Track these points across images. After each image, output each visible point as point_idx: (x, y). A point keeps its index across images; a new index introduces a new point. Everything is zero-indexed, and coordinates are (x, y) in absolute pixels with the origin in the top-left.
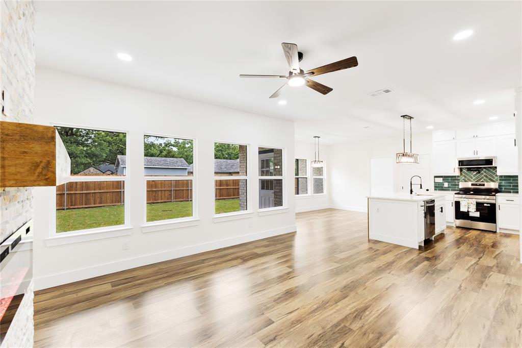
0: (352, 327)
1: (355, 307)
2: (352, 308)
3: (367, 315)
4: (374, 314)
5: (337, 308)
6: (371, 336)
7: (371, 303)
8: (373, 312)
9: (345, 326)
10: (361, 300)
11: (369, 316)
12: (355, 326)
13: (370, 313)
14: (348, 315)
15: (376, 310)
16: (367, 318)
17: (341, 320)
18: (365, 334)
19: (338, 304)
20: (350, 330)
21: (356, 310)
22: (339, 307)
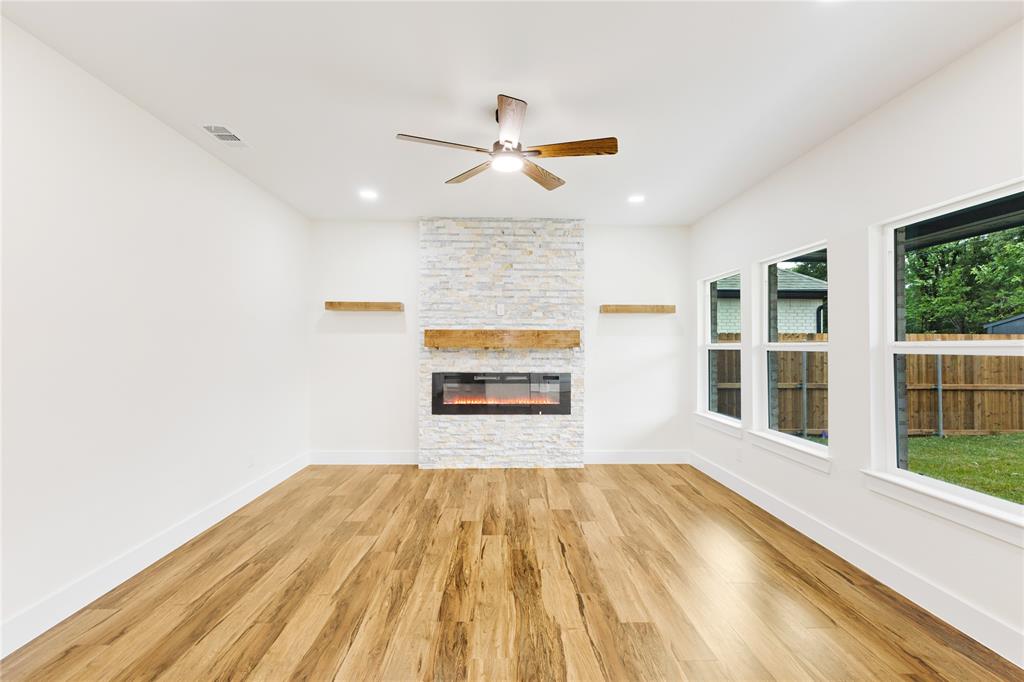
0: (397, 572)
1: (412, 603)
2: (414, 600)
3: (385, 599)
4: (375, 605)
5: (435, 585)
6: (369, 574)
7: (389, 629)
8: (377, 610)
9: (406, 568)
10: (409, 624)
11: (381, 599)
12: (393, 576)
13: (382, 605)
14: (412, 584)
15: (375, 617)
16: (384, 594)
17: (417, 572)
18: (377, 572)
19: (442, 593)
20: (396, 568)
21: (406, 598)
22: (435, 589)
